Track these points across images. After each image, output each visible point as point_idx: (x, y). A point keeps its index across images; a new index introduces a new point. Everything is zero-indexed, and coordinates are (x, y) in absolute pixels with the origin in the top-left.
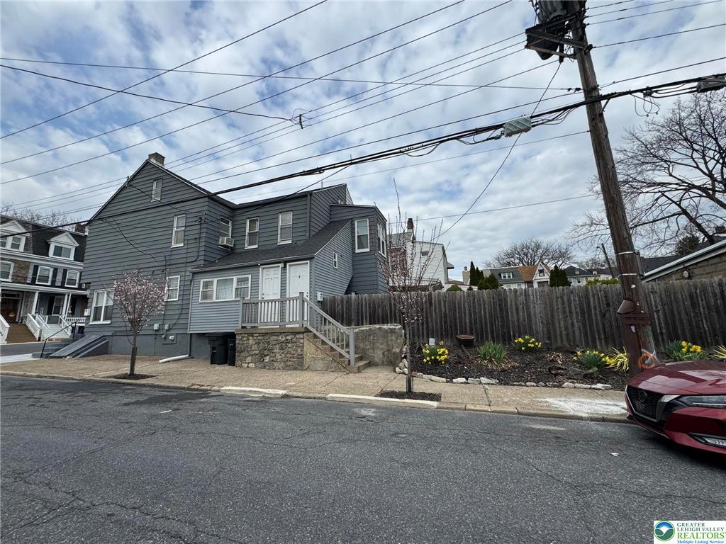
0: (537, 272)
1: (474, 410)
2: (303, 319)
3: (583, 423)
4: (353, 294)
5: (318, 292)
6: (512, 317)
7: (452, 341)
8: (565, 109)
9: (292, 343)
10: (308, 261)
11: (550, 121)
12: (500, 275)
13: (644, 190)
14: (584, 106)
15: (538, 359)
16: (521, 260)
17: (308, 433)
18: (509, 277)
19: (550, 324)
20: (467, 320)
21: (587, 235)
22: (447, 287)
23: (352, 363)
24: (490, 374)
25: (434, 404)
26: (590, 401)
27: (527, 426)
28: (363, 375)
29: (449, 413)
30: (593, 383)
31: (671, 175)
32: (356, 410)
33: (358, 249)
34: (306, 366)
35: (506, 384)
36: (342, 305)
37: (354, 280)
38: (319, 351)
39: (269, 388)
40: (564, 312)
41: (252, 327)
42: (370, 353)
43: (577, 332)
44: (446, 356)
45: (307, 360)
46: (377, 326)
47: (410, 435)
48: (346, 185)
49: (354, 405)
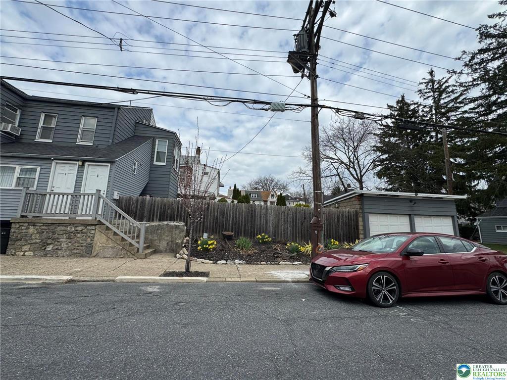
0: (270, 196)
1: (230, 282)
2: (97, 213)
3: (288, 284)
4: (148, 197)
5: (115, 192)
6: (257, 222)
7: (219, 236)
8: (302, 105)
9: (82, 233)
10: (109, 164)
11: (294, 109)
12: (250, 194)
13: (325, 160)
14: (310, 108)
15: (268, 248)
16: (263, 187)
17: (97, 312)
18: (255, 196)
19: (277, 227)
20: (231, 222)
21: (298, 178)
22: (218, 198)
23: (141, 251)
24: (241, 258)
25: (205, 279)
26: (291, 271)
27: (261, 288)
28: (149, 260)
29: (215, 285)
30: (294, 261)
31: (336, 155)
32: (143, 288)
33: (156, 161)
34: (95, 254)
35: (250, 263)
36: (137, 205)
37: (149, 185)
38: (110, 241)
39: (52, 274)
40: (284, 221)
41: (34, 217)
42: (156, 243)
43: (289, 232)
44: (214, 246)
45: (97, 249)
46: (165, 223)
47: (187, 303)
48: (152, 109)
49: (140, 284)
